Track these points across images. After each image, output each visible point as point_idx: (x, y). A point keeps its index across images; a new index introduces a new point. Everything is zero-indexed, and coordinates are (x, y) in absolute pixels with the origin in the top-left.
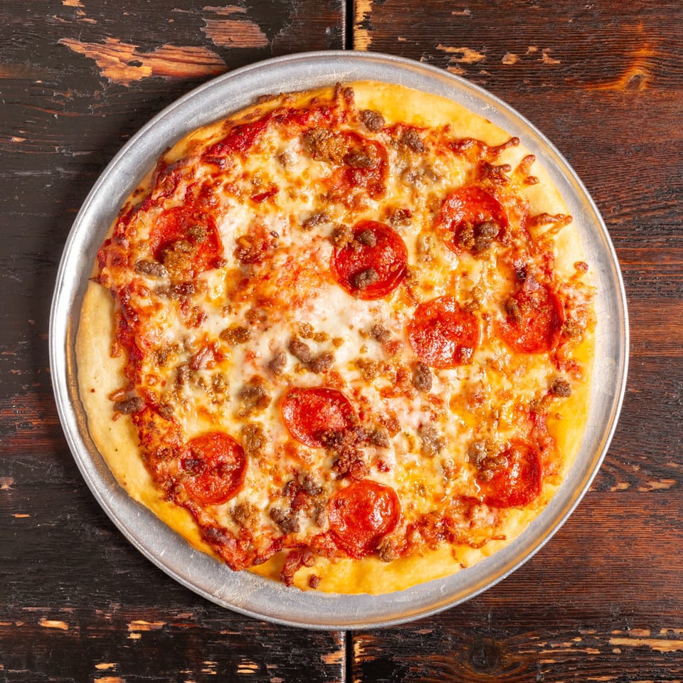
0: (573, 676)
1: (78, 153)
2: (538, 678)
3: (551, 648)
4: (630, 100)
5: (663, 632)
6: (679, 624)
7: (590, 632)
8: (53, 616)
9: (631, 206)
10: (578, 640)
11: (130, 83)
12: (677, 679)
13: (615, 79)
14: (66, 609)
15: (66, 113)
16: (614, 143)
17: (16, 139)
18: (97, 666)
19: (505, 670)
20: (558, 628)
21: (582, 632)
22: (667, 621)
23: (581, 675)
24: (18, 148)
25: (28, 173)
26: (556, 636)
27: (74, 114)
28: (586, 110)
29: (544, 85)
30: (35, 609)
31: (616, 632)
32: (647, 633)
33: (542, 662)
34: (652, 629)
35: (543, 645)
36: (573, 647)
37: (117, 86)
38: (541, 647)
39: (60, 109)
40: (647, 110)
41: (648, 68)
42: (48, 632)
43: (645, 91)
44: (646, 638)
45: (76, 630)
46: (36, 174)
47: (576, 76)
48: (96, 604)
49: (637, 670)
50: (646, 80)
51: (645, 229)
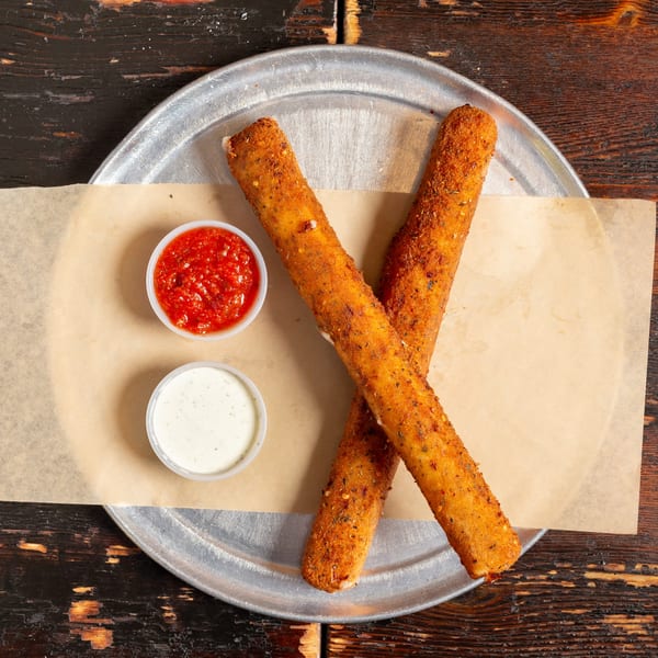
0: (547, 609)
1: (67, 77)
2: (513, 609)
3: (527, 581)
4: (621, 36)
5: (638, 567)
6: (653, 559)
7: (566, 565)
8: (31, 539)
9: (619, 143)
10: (554, 572)
11: (121, 8)
12: (650, 614)
13: (606, 14)
14: (45, 533)
15: (56, 36)
16: (603, 78)
17: (5, 61)
18: (75, 590)
19: (480, 601)
20: (534, 560)
21: (558, 565)
22: (641, 556)
23: (555, 608)
24: (7, 70)
25: (16, 96)
26: (532, 569)
27: (65, 37)
28: (577, 45)
29: (536, 19)
30: (14, 531)
31: (591, 566)
32: (622, 567)
33: (517, 593)
34: (627, 564)
35: (518, 577)
36: (549, 579)
37: (107, 10)
38: (517, 579)
39: (49, 32)
40: (638, 46)
41: (640, 5)
42: (27, 554)
43: (637, 27)
44: (620, 572)
45: (54, 553)
46: (24, 97)
47: (568, 10)
48: (75, 528)
49: (611, 604)
50: (638, 16)
51: (632, 165)
